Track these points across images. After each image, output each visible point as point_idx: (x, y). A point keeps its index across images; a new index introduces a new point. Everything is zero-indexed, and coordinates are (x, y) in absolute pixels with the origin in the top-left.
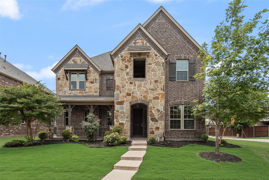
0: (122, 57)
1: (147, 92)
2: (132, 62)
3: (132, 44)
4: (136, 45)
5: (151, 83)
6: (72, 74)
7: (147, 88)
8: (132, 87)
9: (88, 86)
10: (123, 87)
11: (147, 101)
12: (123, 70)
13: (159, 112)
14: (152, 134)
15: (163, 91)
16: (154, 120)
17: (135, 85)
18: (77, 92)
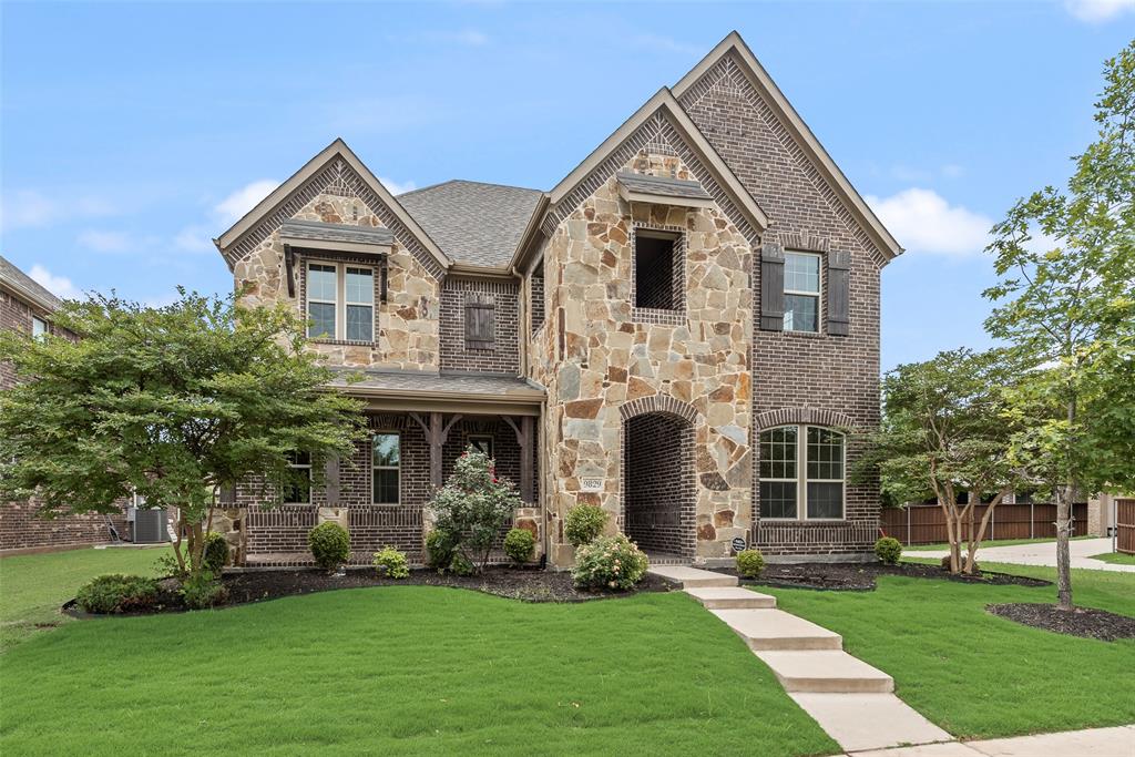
0: (590, 215)
1: (686, 368)
2: (632, 242)
3: (629, 167)
4: (647, 172)
5: (702, 333)
6: (313, 267)
7: (688, 353)
8: (630, 344)
9: (391, 328)
10: (595, 343)
11: (689, 406)
12: (594, 271)
13: (732, 451)
14: (706, 538)
15: (745, 367)
16: (713, 481)
17: (642, 338)
18: (339, 352)
